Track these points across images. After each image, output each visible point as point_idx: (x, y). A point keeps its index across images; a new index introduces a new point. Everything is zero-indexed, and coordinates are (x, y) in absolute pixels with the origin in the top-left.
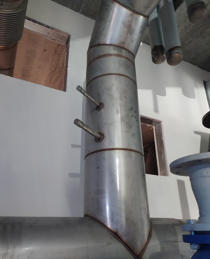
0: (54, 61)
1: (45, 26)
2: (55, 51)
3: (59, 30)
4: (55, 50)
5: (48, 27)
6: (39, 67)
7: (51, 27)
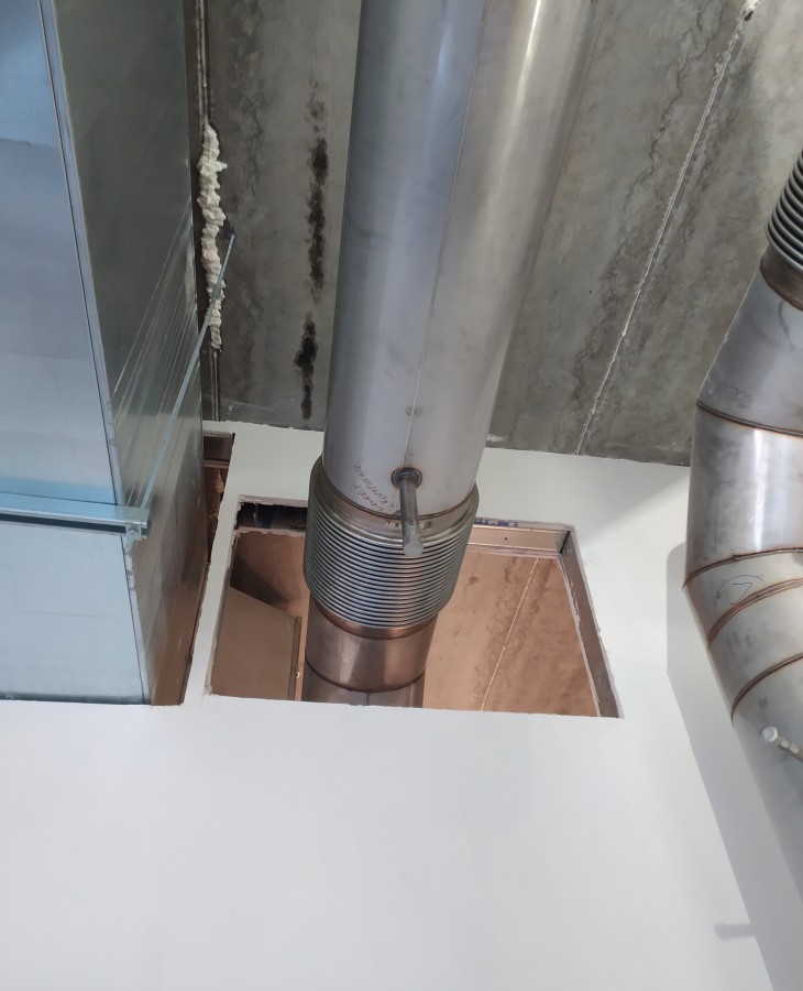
0: (502, 605)
1: (493, 525)
2: (504, 573)
3: (535, 523)
4: (506, 571)
5: (502, 523)
6: (457, 633)
7: (512, 521)
